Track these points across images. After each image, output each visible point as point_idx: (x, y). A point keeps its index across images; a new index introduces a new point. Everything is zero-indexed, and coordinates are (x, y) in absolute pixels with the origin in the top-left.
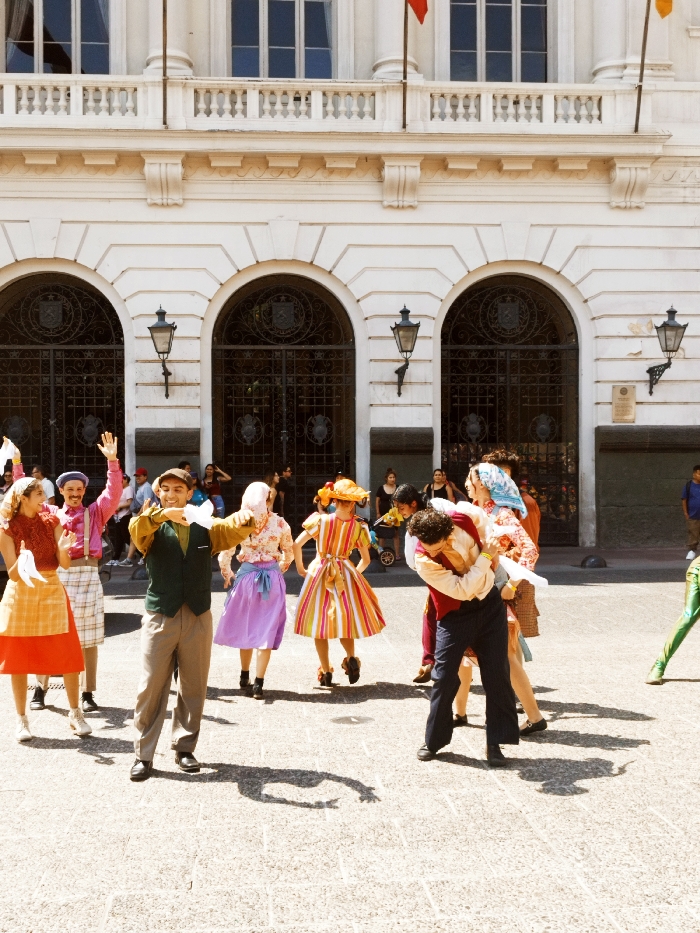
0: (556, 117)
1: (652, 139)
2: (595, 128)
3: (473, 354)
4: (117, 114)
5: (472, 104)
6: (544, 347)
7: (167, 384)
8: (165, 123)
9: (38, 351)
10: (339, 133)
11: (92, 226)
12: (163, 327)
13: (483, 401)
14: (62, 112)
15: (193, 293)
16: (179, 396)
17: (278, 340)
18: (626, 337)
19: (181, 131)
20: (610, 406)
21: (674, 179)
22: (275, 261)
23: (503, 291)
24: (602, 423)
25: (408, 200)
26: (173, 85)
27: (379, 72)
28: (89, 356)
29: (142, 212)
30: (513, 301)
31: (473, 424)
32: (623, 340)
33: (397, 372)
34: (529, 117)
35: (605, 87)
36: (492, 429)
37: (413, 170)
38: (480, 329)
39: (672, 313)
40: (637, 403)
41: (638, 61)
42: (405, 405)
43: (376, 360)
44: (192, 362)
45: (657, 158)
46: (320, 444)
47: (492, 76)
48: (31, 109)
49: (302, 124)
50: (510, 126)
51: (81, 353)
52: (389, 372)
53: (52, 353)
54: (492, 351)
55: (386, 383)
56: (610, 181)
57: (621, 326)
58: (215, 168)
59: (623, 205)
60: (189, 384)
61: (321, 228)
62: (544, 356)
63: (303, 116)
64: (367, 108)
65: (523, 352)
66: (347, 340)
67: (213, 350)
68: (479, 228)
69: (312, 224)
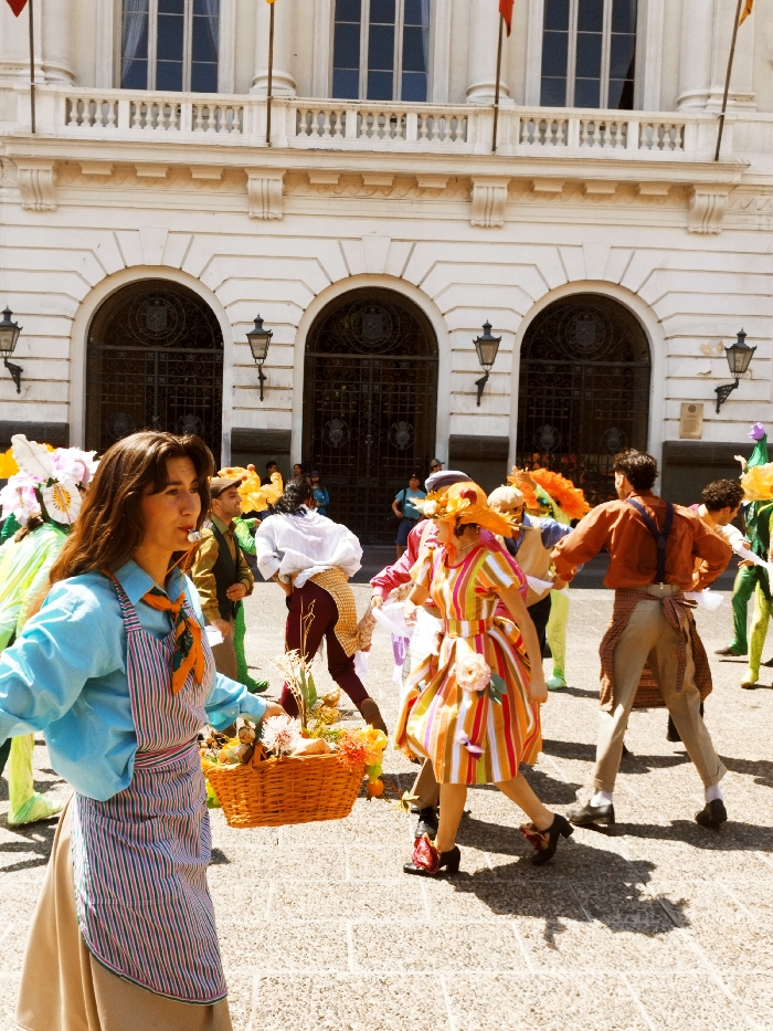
0: (640, 143)
1: (732, 168)
2: (676, 155)
3: (550, 368)
4: (223, 131)
5: (560, 129)
6: (618, 363)
7: (262, 387)
8: (268, 141)
9: (144, 352)
10: (432, 155)
11: (197, 236)
12: (260, 335)
13: (557, 413)
14: (172, 128)
15: (289, 303)
16: (273, 399)
17: (367, 350)
18: (697, 357)
19: (283, 149)
20: (678, 423)
21: (751, 206)
22: (367, 275)
23: (581, 309)
24: (670, 438)
25: (495, 219)
26: (277, 105)
27: (473, 96)
28: (191, 359)
29: (243, 225)
30: (590, 319)
31: (548, 435)
32: (694, 359)
33: (477, 383)
34: (614, 143)
35: (689, 116)
36: (565, 440)
37: (501, 191)
38: (558, 345)
39: (742, 336)
40: (705, 420)
41: (723, 91)
42: (484, 415)
43: (458, 372)
44: (286, 367)
45: (736, 186)
46: (402, 448)
47: (579, 103)
48: (143, 124)
49: (398, 145)
50: (595, 151)
51: (183, 356)
52: (469, 383)
53: (156, 354)
54: (568, 366)
55: (466, 394)
56: (689, 207)
57: (693, 347)
58: (313, 185)
59: (700, 230)
60: (284, 389)
61: (410, 244)
62: (617, 373)
63: (398, 137)
64: (459, 131)
65: (598, 368)
66: (431, 352)
67: (306, 357)
68: (561, 249)
69: (402, 240)
